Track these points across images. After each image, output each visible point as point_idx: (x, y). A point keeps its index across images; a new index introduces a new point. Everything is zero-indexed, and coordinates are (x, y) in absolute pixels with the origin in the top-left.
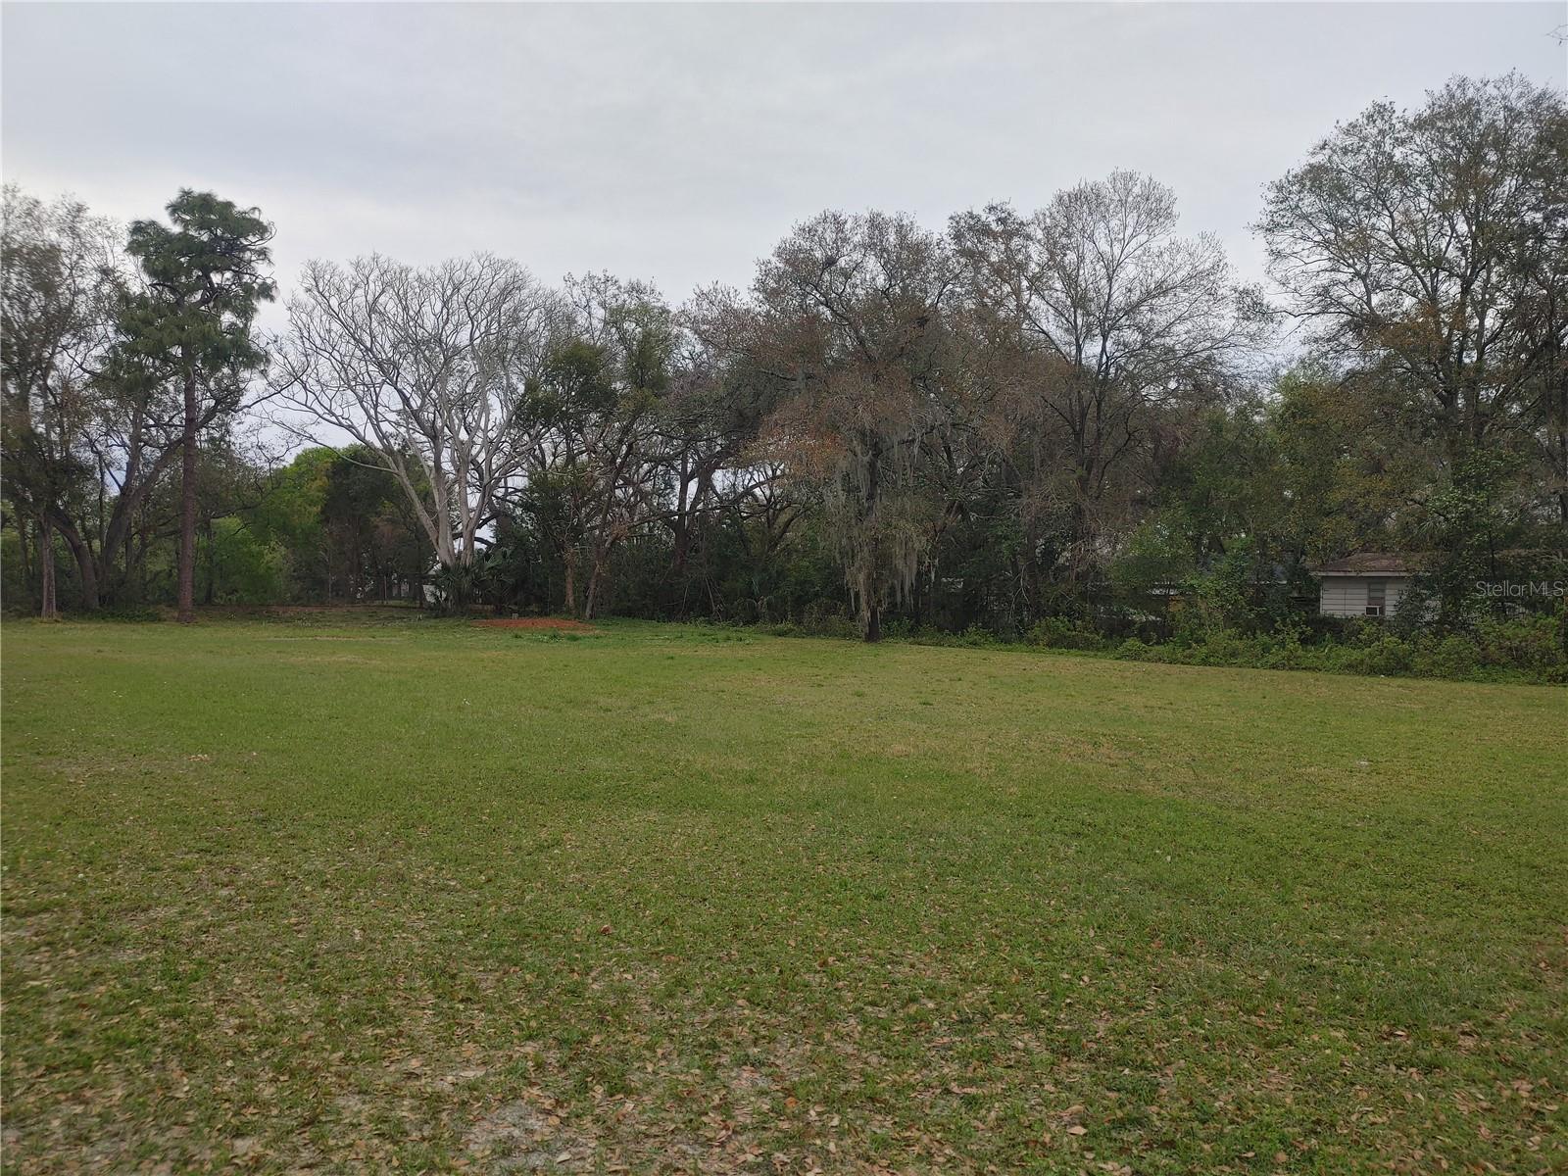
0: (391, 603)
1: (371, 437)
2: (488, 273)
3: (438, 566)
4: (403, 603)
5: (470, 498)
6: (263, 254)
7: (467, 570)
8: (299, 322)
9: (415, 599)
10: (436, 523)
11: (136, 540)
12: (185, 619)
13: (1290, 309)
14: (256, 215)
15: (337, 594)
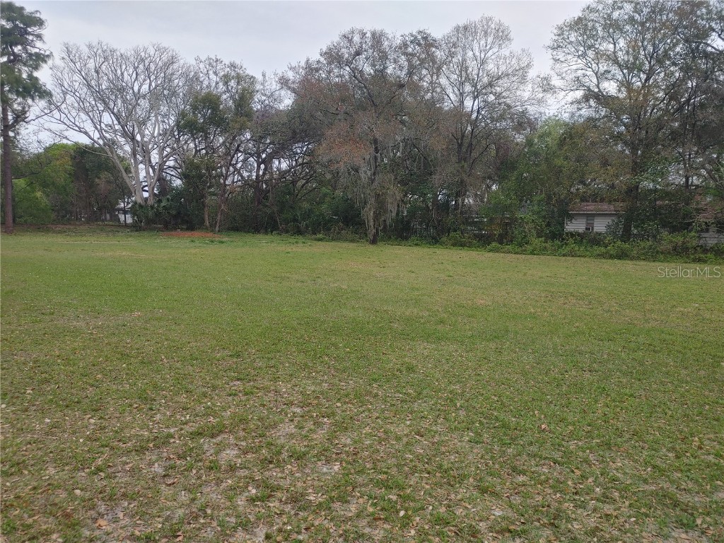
0: (103, 223)
2: (158, 54)
6: (39, 37)
7: (152, 207)
12: (10, 232)
13: (562, 87)
14: (38, 15)
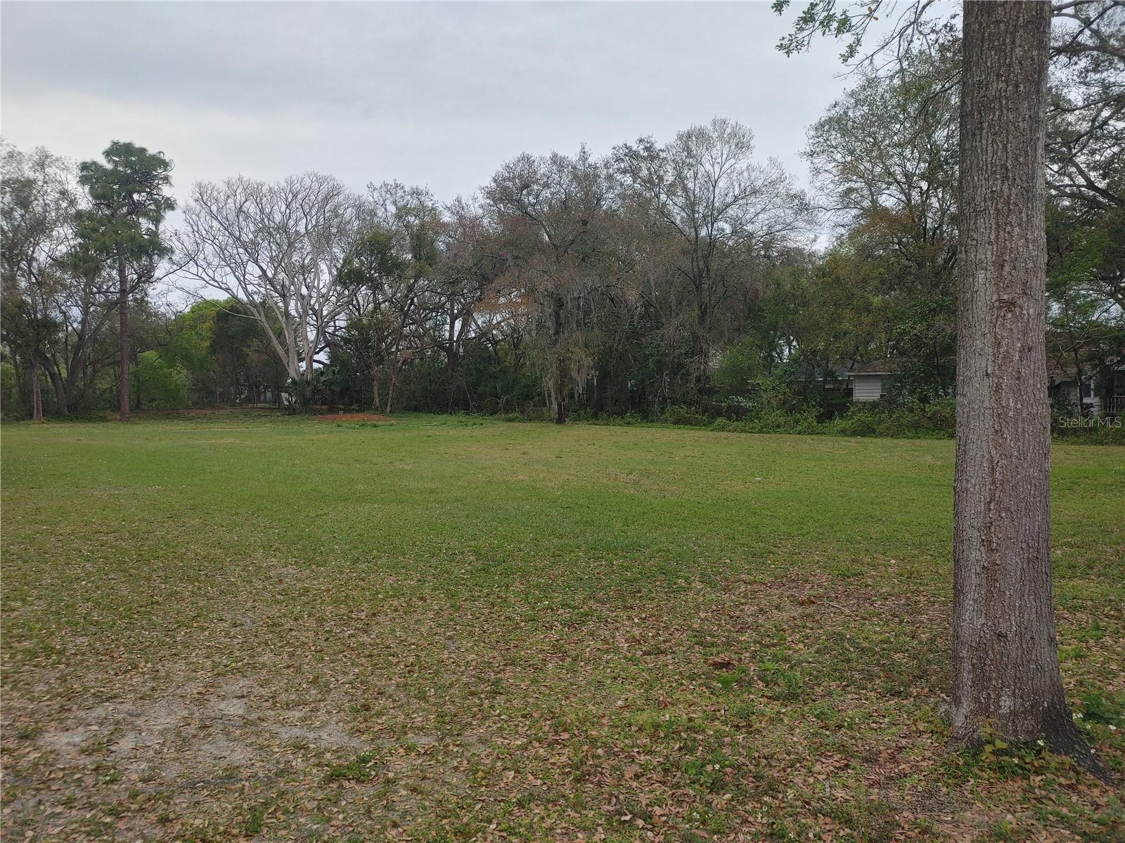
0: (260, 405)
1: (242, 296)
2: (315, 186)
3: (290, 381)
4: (267, 405)
5: (309, 334)
6: (166, 180)
7: (308, 383)
8: (191, 221)
9: (275, 402)
10: (287, 352)
11: (90, 369)
12: (124, 420)
13: (824, 206)
14: (161, 156)
15: (223, 401)
